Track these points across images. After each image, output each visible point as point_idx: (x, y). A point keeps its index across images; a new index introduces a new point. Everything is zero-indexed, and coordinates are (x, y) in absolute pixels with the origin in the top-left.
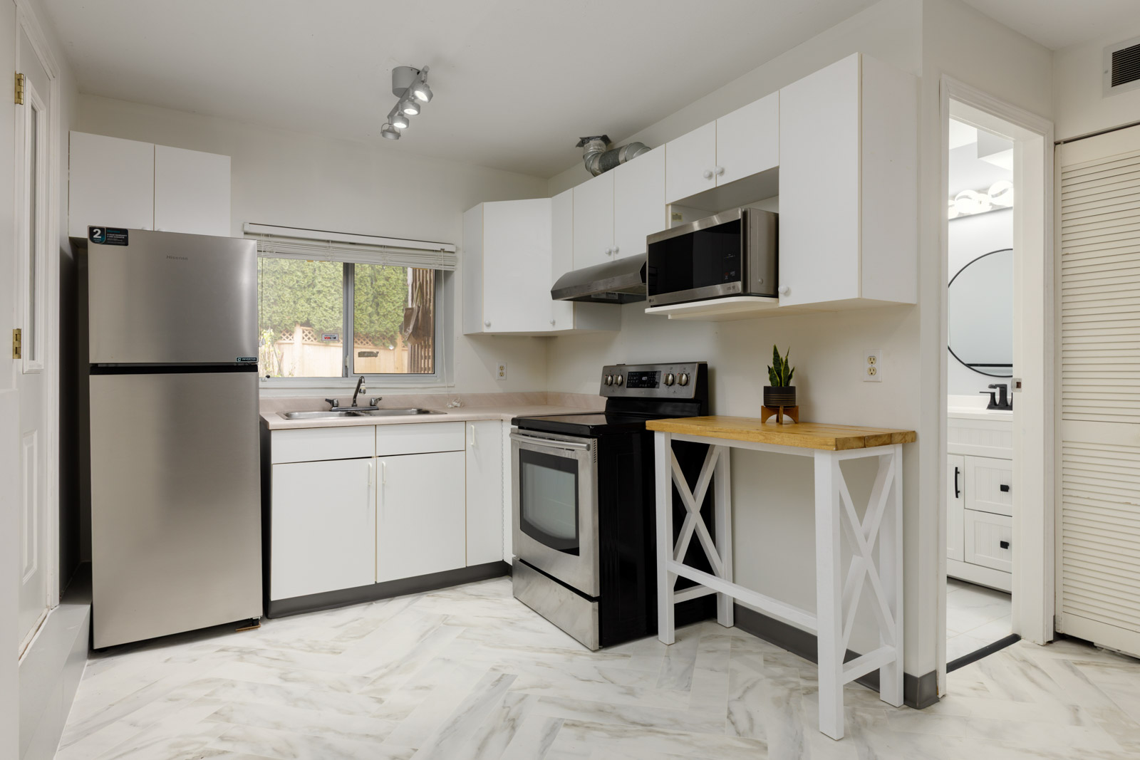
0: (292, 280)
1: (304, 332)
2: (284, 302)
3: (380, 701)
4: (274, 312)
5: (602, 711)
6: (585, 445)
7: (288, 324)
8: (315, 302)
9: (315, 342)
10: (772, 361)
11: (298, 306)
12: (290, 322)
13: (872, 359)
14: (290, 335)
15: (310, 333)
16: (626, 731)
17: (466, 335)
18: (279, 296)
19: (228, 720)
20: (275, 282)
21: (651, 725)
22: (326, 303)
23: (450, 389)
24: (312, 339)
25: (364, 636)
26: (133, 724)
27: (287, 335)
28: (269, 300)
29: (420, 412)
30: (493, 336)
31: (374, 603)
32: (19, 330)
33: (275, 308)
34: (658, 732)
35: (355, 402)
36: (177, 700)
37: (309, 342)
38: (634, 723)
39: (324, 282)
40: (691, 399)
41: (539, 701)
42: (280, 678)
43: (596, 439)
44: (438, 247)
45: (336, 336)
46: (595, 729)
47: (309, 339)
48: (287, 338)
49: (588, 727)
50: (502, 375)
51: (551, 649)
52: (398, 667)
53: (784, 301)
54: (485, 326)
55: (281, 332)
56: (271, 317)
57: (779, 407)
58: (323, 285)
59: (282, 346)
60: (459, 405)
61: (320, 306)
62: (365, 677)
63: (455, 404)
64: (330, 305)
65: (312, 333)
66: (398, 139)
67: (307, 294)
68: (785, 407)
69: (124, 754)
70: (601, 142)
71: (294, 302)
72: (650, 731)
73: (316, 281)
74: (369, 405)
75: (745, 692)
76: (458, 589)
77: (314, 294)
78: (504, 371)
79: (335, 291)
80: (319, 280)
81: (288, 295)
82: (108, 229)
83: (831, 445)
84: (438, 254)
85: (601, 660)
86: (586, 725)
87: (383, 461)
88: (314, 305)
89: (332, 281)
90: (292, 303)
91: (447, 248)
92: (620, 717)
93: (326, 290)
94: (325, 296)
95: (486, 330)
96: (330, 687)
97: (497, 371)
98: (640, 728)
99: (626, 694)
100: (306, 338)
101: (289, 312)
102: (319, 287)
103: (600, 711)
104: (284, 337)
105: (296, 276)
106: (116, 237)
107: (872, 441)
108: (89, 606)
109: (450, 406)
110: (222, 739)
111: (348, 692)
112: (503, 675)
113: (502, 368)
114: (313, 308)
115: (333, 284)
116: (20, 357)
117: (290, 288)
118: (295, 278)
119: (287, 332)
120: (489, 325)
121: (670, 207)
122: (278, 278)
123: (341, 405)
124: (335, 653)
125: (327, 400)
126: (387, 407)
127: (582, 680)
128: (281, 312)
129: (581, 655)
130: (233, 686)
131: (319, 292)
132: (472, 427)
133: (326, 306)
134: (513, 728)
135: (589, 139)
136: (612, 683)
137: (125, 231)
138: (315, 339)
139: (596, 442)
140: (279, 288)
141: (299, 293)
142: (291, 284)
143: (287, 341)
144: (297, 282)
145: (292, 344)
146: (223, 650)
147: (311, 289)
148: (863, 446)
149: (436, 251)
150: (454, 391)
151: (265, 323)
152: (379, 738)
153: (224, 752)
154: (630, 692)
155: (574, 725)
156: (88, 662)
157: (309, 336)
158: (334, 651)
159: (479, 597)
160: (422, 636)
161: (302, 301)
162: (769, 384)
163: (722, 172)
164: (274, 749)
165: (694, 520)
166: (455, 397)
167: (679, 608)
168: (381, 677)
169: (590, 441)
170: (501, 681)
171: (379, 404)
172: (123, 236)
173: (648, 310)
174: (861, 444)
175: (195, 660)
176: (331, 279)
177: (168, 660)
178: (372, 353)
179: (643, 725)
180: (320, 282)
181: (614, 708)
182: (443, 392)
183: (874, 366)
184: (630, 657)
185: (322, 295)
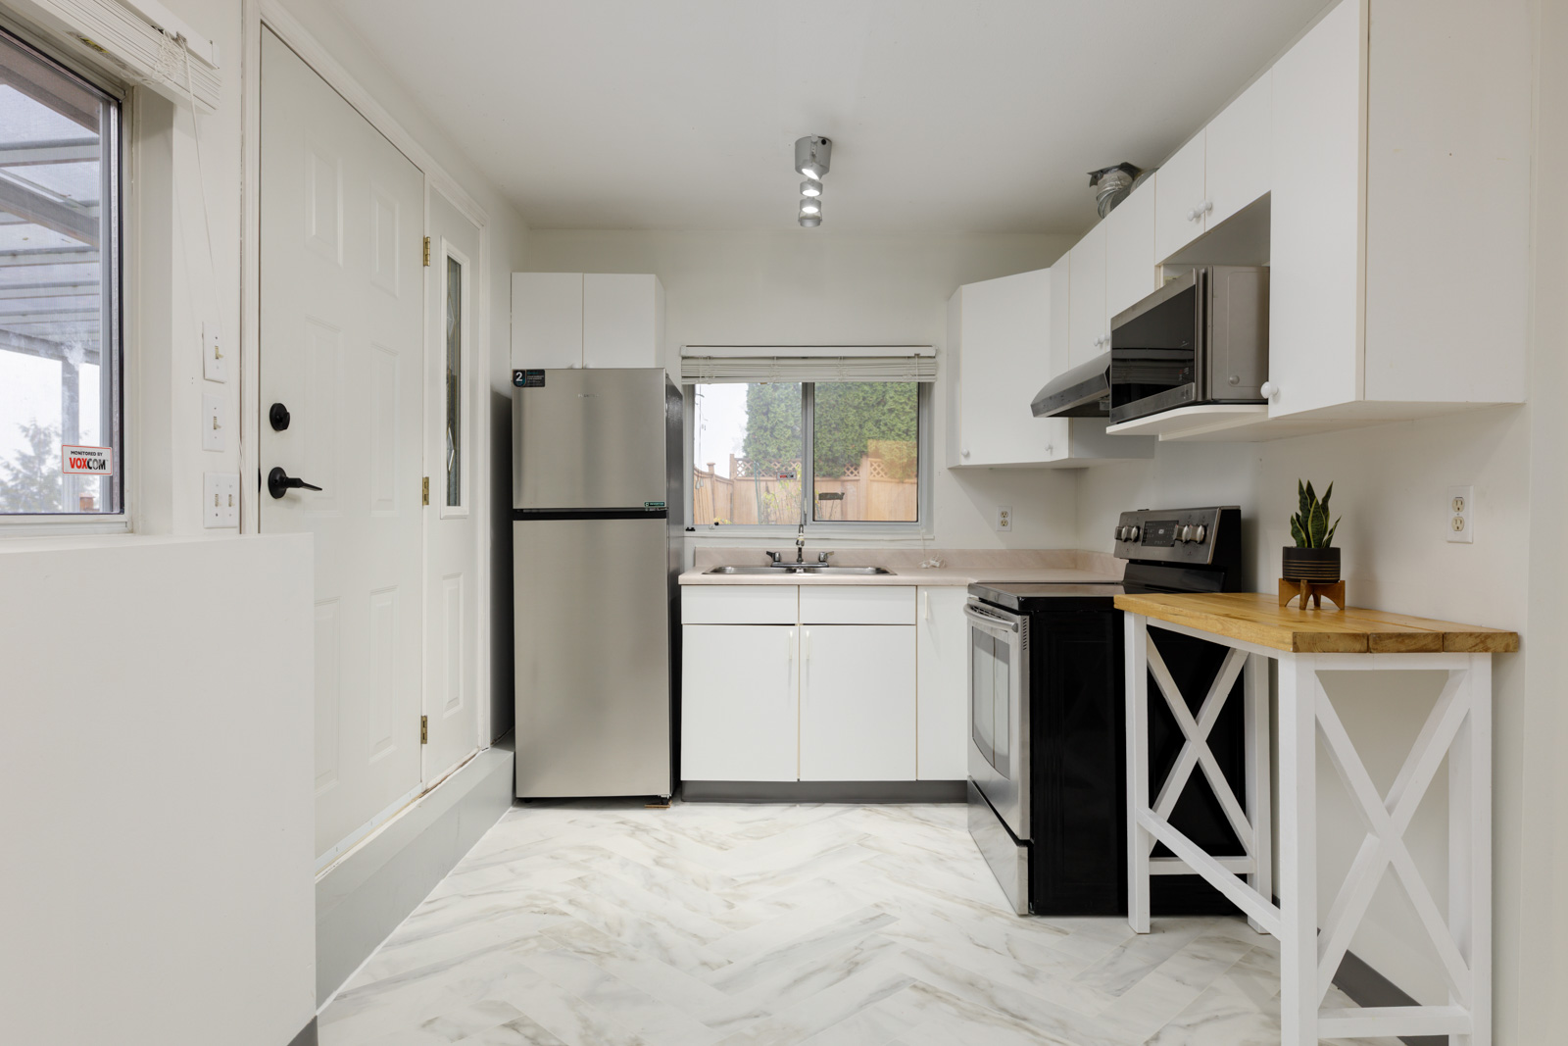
0: (858, 396)
1: (872, 465)
2: (847, 425)
3: (731, 906)
4: (835, 441)
5: (972, 985)
6: (1013, 624)
7: (852, 455)
8: (886, 424)
9: (886, 478)
10: (1298, 505)
11: (865, 431)
12: (854, 452)
13: (1459, 503)
14: (856, 469)
15: (879, 466)
16: (984, 1015)
17: (950, 469)
18: (842, 420)
19: (585, 888)
20: (836, 401)
21: (1025, 1019)
22: (899, 425)
23: (927, 543)
24: (882, 473)
25: (762, 838)
26: (512, 871)
27: (852, 469)
28: (830, 425)
29: (880, 571)
30: (991, 469)
31: (798, 806)
32: (427, 478)
33: (837, 435)
34: (1028, 1029)
35: (800, 556)
36: (557, 858)
37: (878, 477)
38: (1004, 1010)
39: (896, 398)
40: (1207, 565)
41: (904, 953)
42: (654, 860)
43: (1028, 617)
44: (911, 352)
45: (793, 473)
46: (946, 1001)
47: (878, 473)
48: (852, 473)
49: (940, 997)
50: (1004, 524)
51: (966, 900)
52: (773, 877)
53: (1274, 411)
54: (962, 457)
55: (844, 466)
56: (832, 446)
57: (1299, 581)
58: (895, 402)
59: (845, 483)
60: (938, 565)
61: (891, 430)
62: (733, 880)
63: (933, 562)
64: (904, 428)
65: (882, 466)
66: (819, 224)
67: (875, 414)
68: (1309, 581)
69: (491, 893)
70: (1122, 174)
71: (860, 426)
72: (1016, 1025)
73: (887, 397)
74: (817, 560)
75: (1207, 1020)
76: (906, 808)
77: (884, 414)
78: (1008, 519)
79: (911, 408)
80: (891, 395)
81: (852, 417)
82: (528, 371)
83: (1288, 643)
84: (911, 361)
85: (1023, 928)
86: (939, 994)
87: (808, 631)
88: (883, 428)
89: (907, 395)
90: (857, 428)
91: (923, 352)
92: (991, 1000)
93: (899, 407)
94: (897, 416)
95: (964, 462)
96: (693, 881)
97: (998, 518)
98: (1007, 1017)
99: (1023, 975)
100: (875, 473)
101: (853, 440)
102: (890, 404)
103: (971, 984)
104: (848, 473)
105: (862, 391)
106: (532, 378)
107: (1388, 643)
108: (512, 753)
109: (924, 566)
110: (571, 902)
111: (707, 889)
112: (884, 914)
113: (1004, 514)
114: (883, 432)
115: (909, 399)
116: (428, 504)
117: (855, 407)
118: (861, 394)
119: (852, 466)
120: (967, 455)
121: (1162, 268)
122: (840, 396)
123: (784, 559)
124: (721, 848)
125: (768, 553)
126: (842, 564)
127: (977, 945)
128: (844, 440)
129: (1000, 916)
130: (609, 858)
131: (891, 411)
132: (924, 593)
133: (899, 430)
134: (849, 972)
135: (1103, 172)
136: (1015, 958)
137: (541, 372)
138: (886, 474)
139: (1028, 620)
140: (841, 408)
141: (866, 414)
142: (856, 402)
143: (852, 477)
144: (864, 399)
145: (858, 480)
146: (622, 823)
147: (881, 407)
148: (1365, 647)
149: (909, 357)
150: (933, 546)
151: (826, 455)
152: (703, 941)
153: (565, 914)
154: (1030, 975)
155: (924, 990)
156: (511, 808)
157: (879, 469)
158: (721, 847)
159: (924, 821)
160: (823, 852)
161: (870, 424)
162: (1293, 543)
163: (1210, 209)
164: (606, 924)
165: (1196, 751)
166: (934, 554)
167: (1157, 883)
168: (748, 883)
169: (1018, 618)
170: (877, 918)
171: (830, 560)
172: (539, 377)
173: (1111, 429)
174: (1358, 646)
175: (593, 826)
176: (905, 393)
177: (572, 821)
178: (836, 494)
179: (1013, 1016)
180: (891, 398)
181: (992, 987)
182: (918, 546)
183: (1461, 514)
184: (1067, 934)
185: (894, 415)
